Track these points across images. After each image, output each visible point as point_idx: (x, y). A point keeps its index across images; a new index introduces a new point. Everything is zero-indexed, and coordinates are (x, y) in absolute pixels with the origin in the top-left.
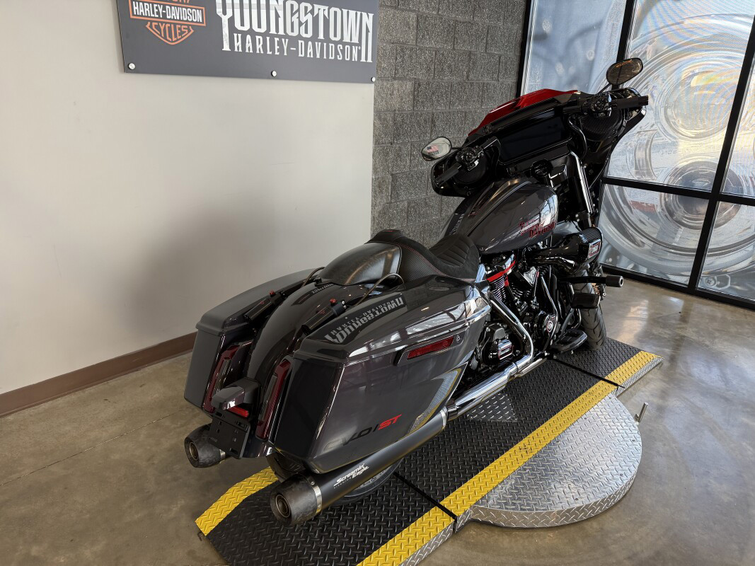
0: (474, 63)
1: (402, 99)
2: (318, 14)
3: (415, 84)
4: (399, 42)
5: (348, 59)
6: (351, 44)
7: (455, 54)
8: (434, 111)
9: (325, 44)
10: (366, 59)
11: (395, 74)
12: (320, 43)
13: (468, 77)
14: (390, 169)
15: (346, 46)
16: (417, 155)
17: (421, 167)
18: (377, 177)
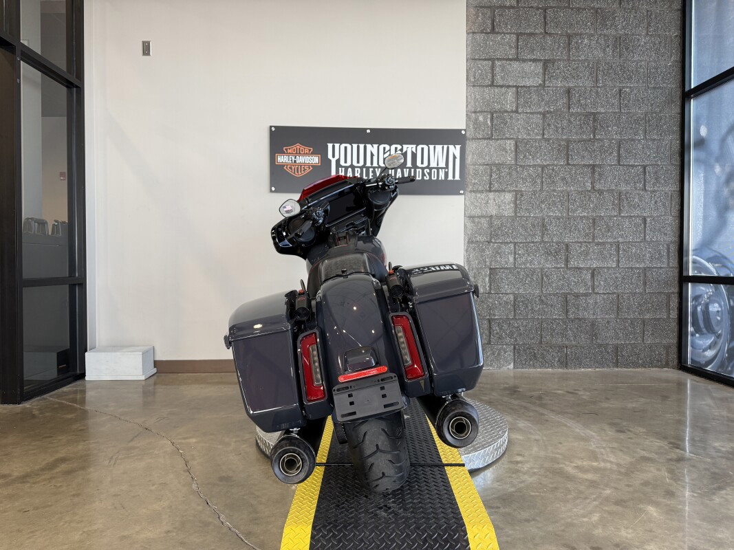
0: (599, 174)
1: (499, 207)
2: (406, 152)
3: (516, 195)
4: (493, 164)
5: (435, 178)
6: (438, 169)
7: (571, 169)
8: (545, 217)
9: (413, 170)
10: (454, 177)
11: (490, 187)
12: (408, 170)
13: (593, 187)
14: (488, 263)
15: (433, 170)
16: (524, 255)
17: (531, 265)
18: (471, 268)
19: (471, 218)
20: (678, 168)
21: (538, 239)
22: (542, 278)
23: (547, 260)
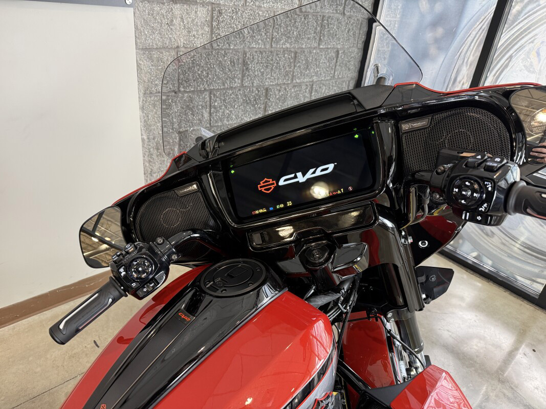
1: (189, 32)
3: (213, 10)
8: (247, 50)
14: (176, 126)
16: (220, 107)
17: (228, 121)
18: (151, 137)
19: (145, 50)
21: (237, 83)
23: (245, 111)
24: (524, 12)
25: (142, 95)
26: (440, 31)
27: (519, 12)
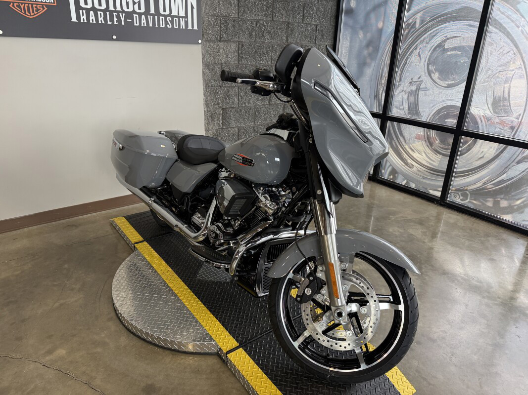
0: (291, 30)
1: (227, 56)
3: (239, 45)
4: (222, 15)
5: (177, 27)
6: (179, 17)
7: (274, 25)
8: (258, 65)
9: (156, 17)
10: (193, 26)
11: (221, 38)
13: (287, 40)
14: (220, 105)
15: (175, 19)
16: (244, 96)
17: (248, 104)
18: (209, 110)
19: (206, 65)
20: (334, 27)
22: (255, 114)
23: (258, 99)
24: (410, 33)
25: (204, 87)
26: (371, 48)
27: (408, 34)
